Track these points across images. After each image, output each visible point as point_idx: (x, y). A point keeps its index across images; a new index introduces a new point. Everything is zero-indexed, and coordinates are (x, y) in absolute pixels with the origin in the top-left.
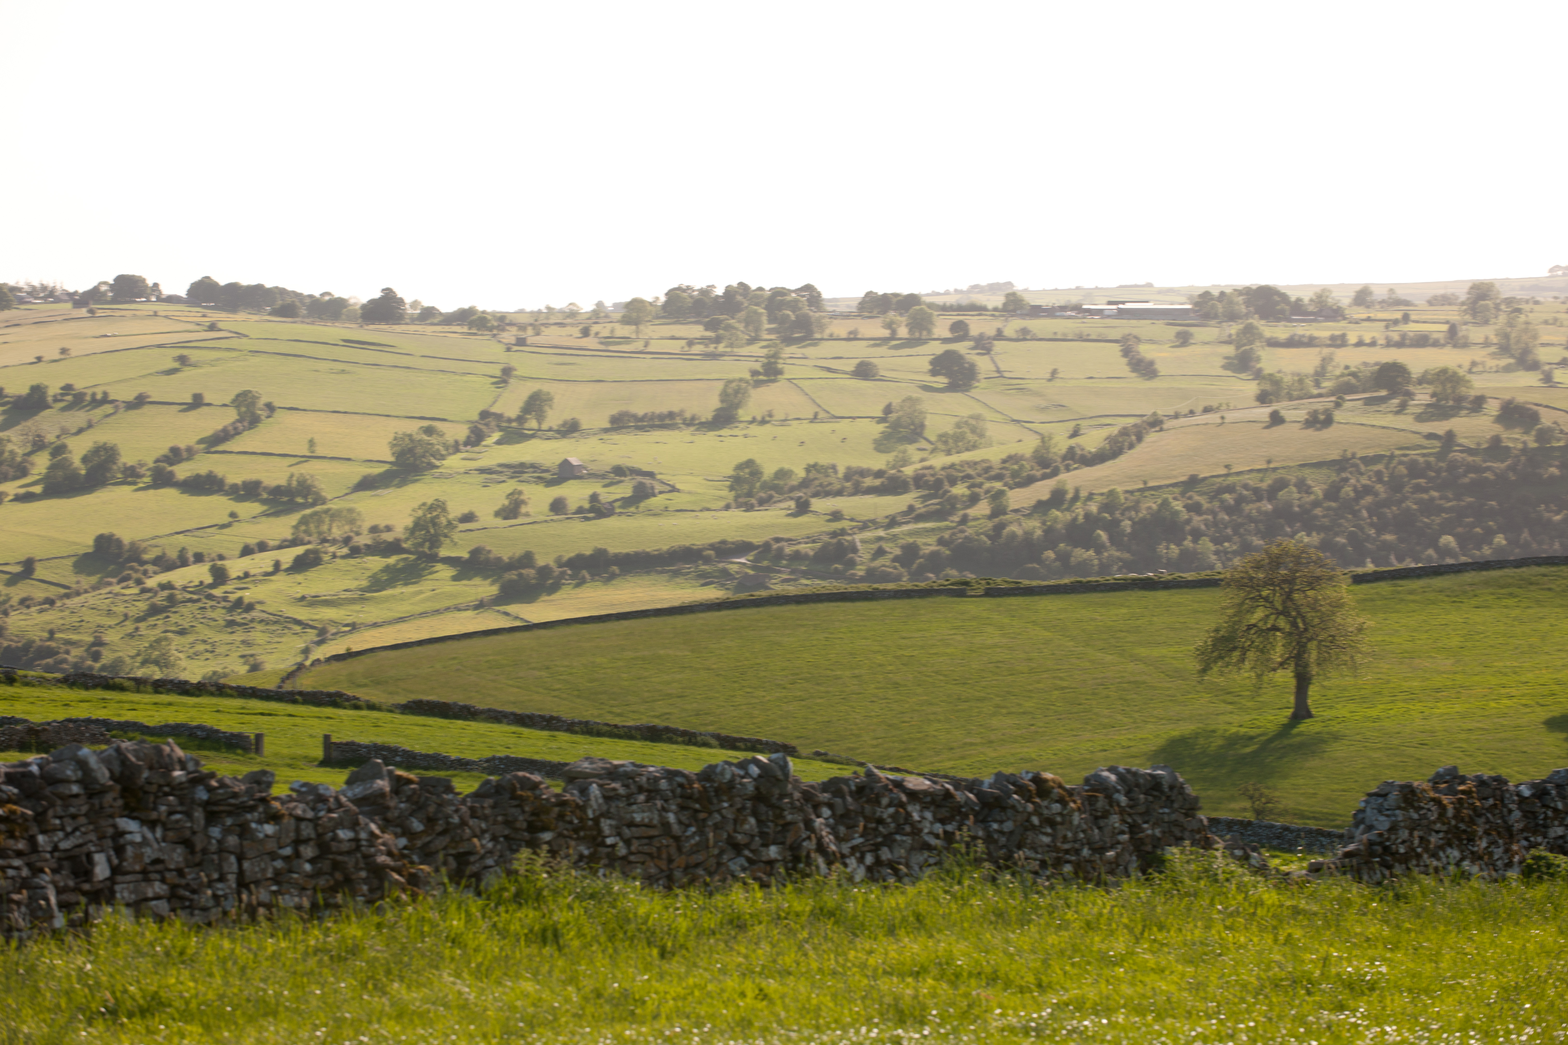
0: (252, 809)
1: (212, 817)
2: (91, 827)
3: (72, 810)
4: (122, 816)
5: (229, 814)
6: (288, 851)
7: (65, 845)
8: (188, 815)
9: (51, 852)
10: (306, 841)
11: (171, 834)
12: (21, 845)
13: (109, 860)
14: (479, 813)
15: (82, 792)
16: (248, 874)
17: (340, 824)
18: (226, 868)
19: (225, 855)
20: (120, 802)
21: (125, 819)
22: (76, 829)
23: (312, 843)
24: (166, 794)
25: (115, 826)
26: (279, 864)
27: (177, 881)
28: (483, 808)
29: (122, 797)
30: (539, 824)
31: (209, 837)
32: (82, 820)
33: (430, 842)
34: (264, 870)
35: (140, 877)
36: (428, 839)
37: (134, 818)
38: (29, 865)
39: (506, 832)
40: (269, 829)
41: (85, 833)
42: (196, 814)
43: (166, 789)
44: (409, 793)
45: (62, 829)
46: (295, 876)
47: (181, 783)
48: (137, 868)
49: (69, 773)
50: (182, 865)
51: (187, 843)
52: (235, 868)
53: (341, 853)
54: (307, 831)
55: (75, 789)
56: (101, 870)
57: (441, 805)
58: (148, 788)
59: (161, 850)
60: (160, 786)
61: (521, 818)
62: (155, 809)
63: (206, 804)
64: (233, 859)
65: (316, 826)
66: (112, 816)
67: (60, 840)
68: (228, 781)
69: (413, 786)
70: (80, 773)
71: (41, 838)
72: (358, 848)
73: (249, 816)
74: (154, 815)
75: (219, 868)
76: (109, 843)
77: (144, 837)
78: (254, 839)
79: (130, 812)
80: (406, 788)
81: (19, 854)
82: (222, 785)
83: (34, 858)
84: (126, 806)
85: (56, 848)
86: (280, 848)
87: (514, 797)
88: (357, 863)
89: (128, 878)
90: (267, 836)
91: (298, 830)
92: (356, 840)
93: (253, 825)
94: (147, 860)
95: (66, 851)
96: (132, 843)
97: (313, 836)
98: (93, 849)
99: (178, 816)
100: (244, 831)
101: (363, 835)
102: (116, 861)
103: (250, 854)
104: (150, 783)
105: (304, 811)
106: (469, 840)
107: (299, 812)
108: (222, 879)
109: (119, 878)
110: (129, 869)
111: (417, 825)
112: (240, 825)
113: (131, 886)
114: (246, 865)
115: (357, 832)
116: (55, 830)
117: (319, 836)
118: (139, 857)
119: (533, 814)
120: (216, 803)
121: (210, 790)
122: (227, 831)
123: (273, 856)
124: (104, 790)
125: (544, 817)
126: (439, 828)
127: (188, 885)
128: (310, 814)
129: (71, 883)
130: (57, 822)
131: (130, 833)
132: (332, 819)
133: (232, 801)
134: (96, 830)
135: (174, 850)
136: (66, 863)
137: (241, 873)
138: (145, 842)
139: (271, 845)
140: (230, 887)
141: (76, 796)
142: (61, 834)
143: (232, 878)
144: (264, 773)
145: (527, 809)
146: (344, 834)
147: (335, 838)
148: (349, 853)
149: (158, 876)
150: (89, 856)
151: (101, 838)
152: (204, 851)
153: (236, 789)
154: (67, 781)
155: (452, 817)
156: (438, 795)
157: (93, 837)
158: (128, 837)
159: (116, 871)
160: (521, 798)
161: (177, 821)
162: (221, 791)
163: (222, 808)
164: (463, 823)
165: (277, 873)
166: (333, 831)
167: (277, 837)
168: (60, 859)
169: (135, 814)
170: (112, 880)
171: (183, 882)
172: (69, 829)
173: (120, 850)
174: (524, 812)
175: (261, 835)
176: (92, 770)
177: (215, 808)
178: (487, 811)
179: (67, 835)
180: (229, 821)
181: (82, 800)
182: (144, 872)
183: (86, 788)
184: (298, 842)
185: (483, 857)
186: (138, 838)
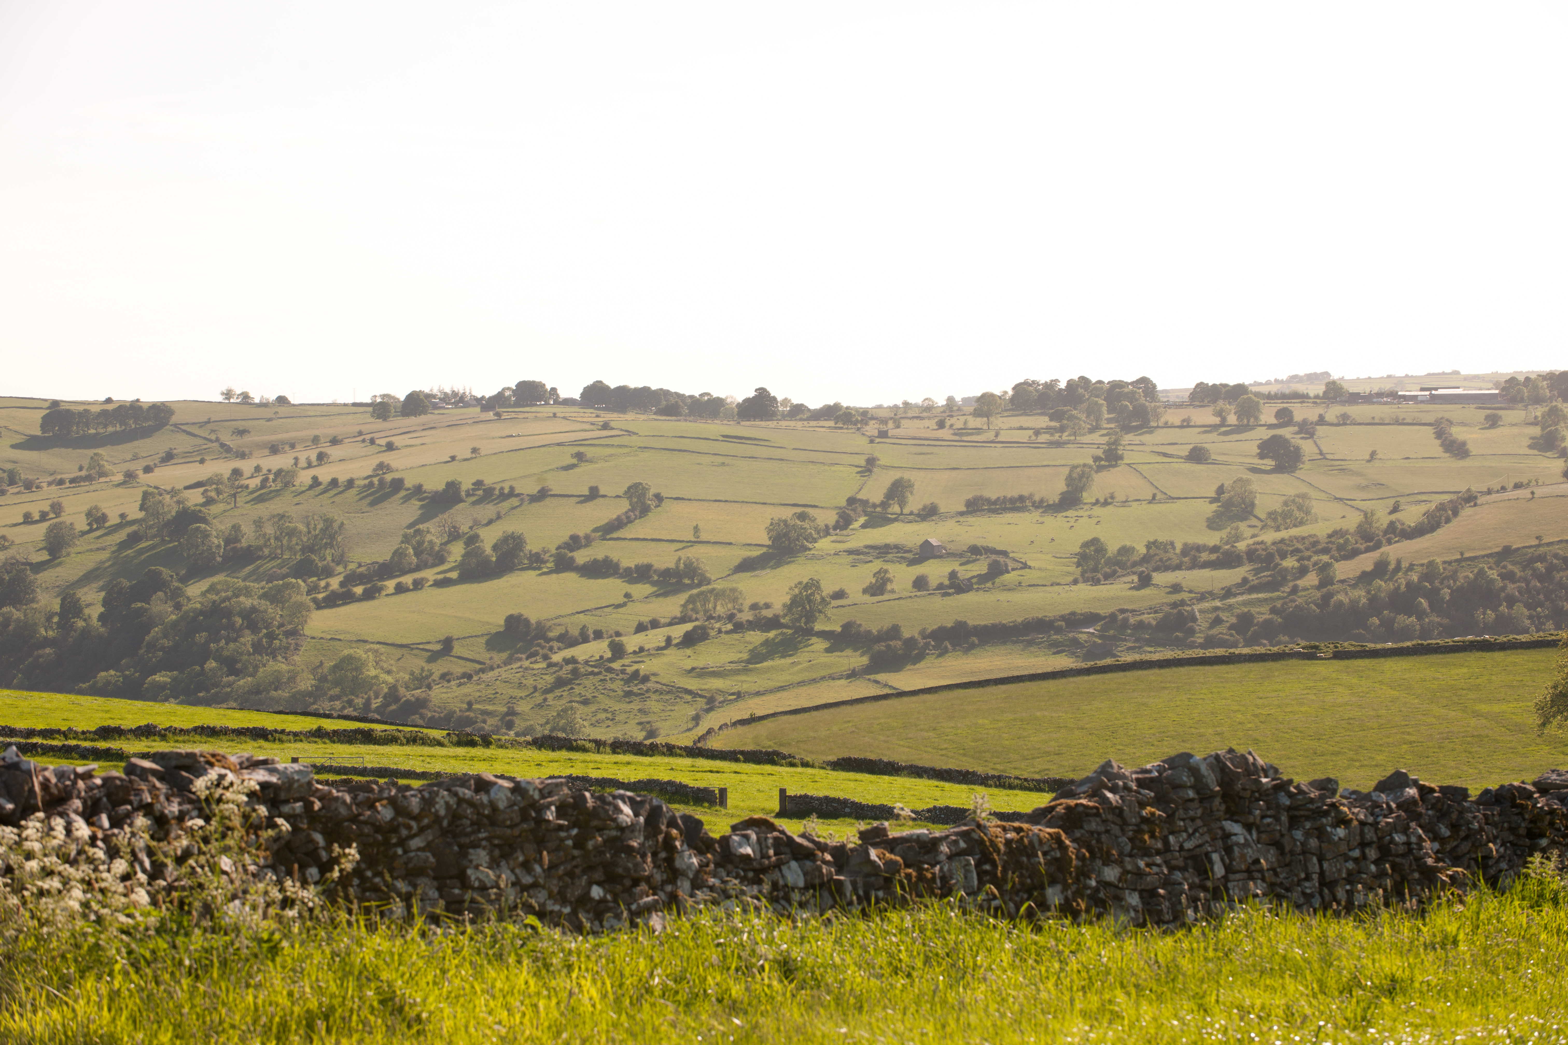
0: (1326, 814)
1: (1294, 822)
2: (1205, 829)
3: (1191, 813)
4: (1226, 820)
5: (1307, 818)
6: (1356, 853)
7: (1188, 845)
8: (1277, 819)
9: (1179, 851)
10: (1370, 844)
11: (1264, 836)
12: (1159, 845)
13: (1222, 860)
14: (1490, 821)
15: (1196, 796)
16: (1327, 873)
17: (1393, 828)
18: (1310, 869)
19: (1309, 856)
20: (1223, 807)
21: (1229, 822)
22: (1195, 831)
23: (1374, 846)
24: (1258, 800)
25: (1222, 829)
26: (1350, 865)
27: (1273, 879)
28: (1493, 815)
29: (1225, 802)
30: (1537, 831)
31: (1295, 840)
32: (1199, 823)
33: (1456, 846)
34: (1340, 871)
35: (1245, 875)
36: (1455, 843)
37: (1236, 821)
38: (1167, 863)
39: (1512, 838)
40: (1341, 832)
41: (1202, 835)
42: (1283, 818)
43: (1257, 795)
44: (1434, 801)
45: (1186, 831)
46: (1364, 876)
47: (1267, 790)
48: (1243, 867)
49: (1185, 779)
50: (1275, 865)
51: (1277, 845)
52: (1317, 868)
53: (1397, 856)
54: (1370, 835)
55: (1191, 794)
56: (1219, 870)
57: (1461, 813)
58: (1242, 794)
59: (1258, 851)
60: (1253, 792)
61: (1523, 825)
62: (1250, 813)
63: (1289, 809)
64: (1315, 860)
65: (1377, 829)
66: (1219, 820)
67: (1184, 841)
68: (1304, 788)
69: (1436, 795)
70: (1192, 779)
71: (1171, 838)
72: (1410, 851)
73: (1324, 820)
74: (1251, 819)
75: (1306, 869)
76: (1220, 843)
77: (1246, 839)
78: (1330, 841)
79: (1231, 815)
80: (1430, 796)
81: (1158, 853)
82: (1301, 791)
83: (1169, 856)
84: (1228, 810)
85: (1181, 848)
86: (1350, 850)
87: (1515, 805)
88: (1411, 865)
89: (1238, 876)
90: (1340, 839)
91: (1362, 834)
92: (1408, 843)
93: (1329, 829)
94: (1250, 861)
95: (1189, 850)
96: (1238, 844)
97: (1375, 839)
98: (1209, 849)
99: (1269, 820)
100: (1321, 833)
101: (1413, 839)
102: (1227, 861)
103: (1329, 856)
104: (1244, 789)
105: (1366, 816)
106: (1486, 845)
107: (1362, 817)
108: (1308, 878)
109: (1231, 877)
110: (1238, 868)
111: (1445, 831)
112: (1316, 829)
113: (1240, 883)
114: (1326, 865)
115: (1408, 836)
116: (1180, 831)
117: (1380, 839)
118: (1243, 856)
119: (1531, 822)
120: (1296, 808)
121: (1291, 795)
122: (1307, 834)
123: (1347, 858)
124: (1212, 796)
125: (1539, 824)
126: (1462, 834)
127: (1281, 883)
128: (1371, 819)
129: (1197, 880)
130: (1182, 823)
131: (1235, 835)
132: (1388, 823)
133: (1310, 806)
134: (1209, 831)
135: (1268, 851)
136: (1189, 862)
137: (1322, 873)
138: (1247, 844)
139: (1343, 848)
140: (1314, 886)
141: (1192, 800)
142: (1184, 835)
143: (1315, 877)
144: (1329, 780)
145: (1527, 816)
146: (1399, 838)
147: (1392, 841)
148: (1403, 855)
149: (1259, 875)
150: (1207, 855)
151: (1214, 839)
152: (1292, 853)
153: (1312, 795)
154: (1182, 786)
155: (1472, 823)
156: (1459, 803)
157: (1207, 838)
158: (1234, 838)
159: (1229, 869)
160: (1521, 806)
161: (1269, 825)
162: (1300, 797)
163: (1302, 813)
164: (1481, 829)
165: (1350, 873)
166: (1390, 835)
167: (1347, 840)
168: (1186, 858)
169: (1236, 818)
170: (1226, 879)
171: (1278, 881)
172: (1190, 831)
173: (1228, 850)
174: (1524, 819)
175: (1336, 838)
176: (1204, 776)
177: (1296, 813)
178: (1496, 819)
179: (1190, 836)
180: (1308, 825)
181: (1196, 804)
182: (1248, 871)
183: (1198, 793)
184: (1363, 845)
185: (1498, 861)
186: (1242, 841)
